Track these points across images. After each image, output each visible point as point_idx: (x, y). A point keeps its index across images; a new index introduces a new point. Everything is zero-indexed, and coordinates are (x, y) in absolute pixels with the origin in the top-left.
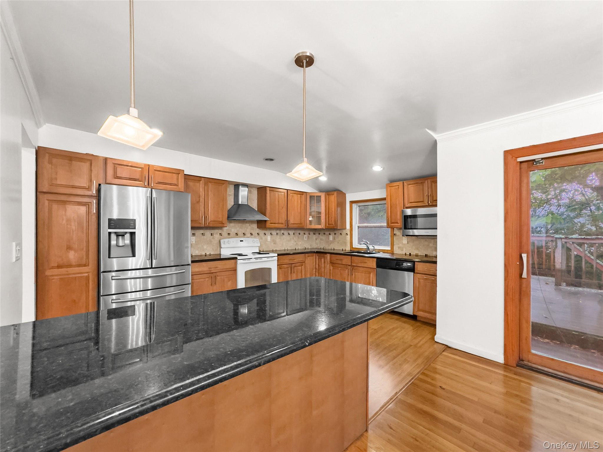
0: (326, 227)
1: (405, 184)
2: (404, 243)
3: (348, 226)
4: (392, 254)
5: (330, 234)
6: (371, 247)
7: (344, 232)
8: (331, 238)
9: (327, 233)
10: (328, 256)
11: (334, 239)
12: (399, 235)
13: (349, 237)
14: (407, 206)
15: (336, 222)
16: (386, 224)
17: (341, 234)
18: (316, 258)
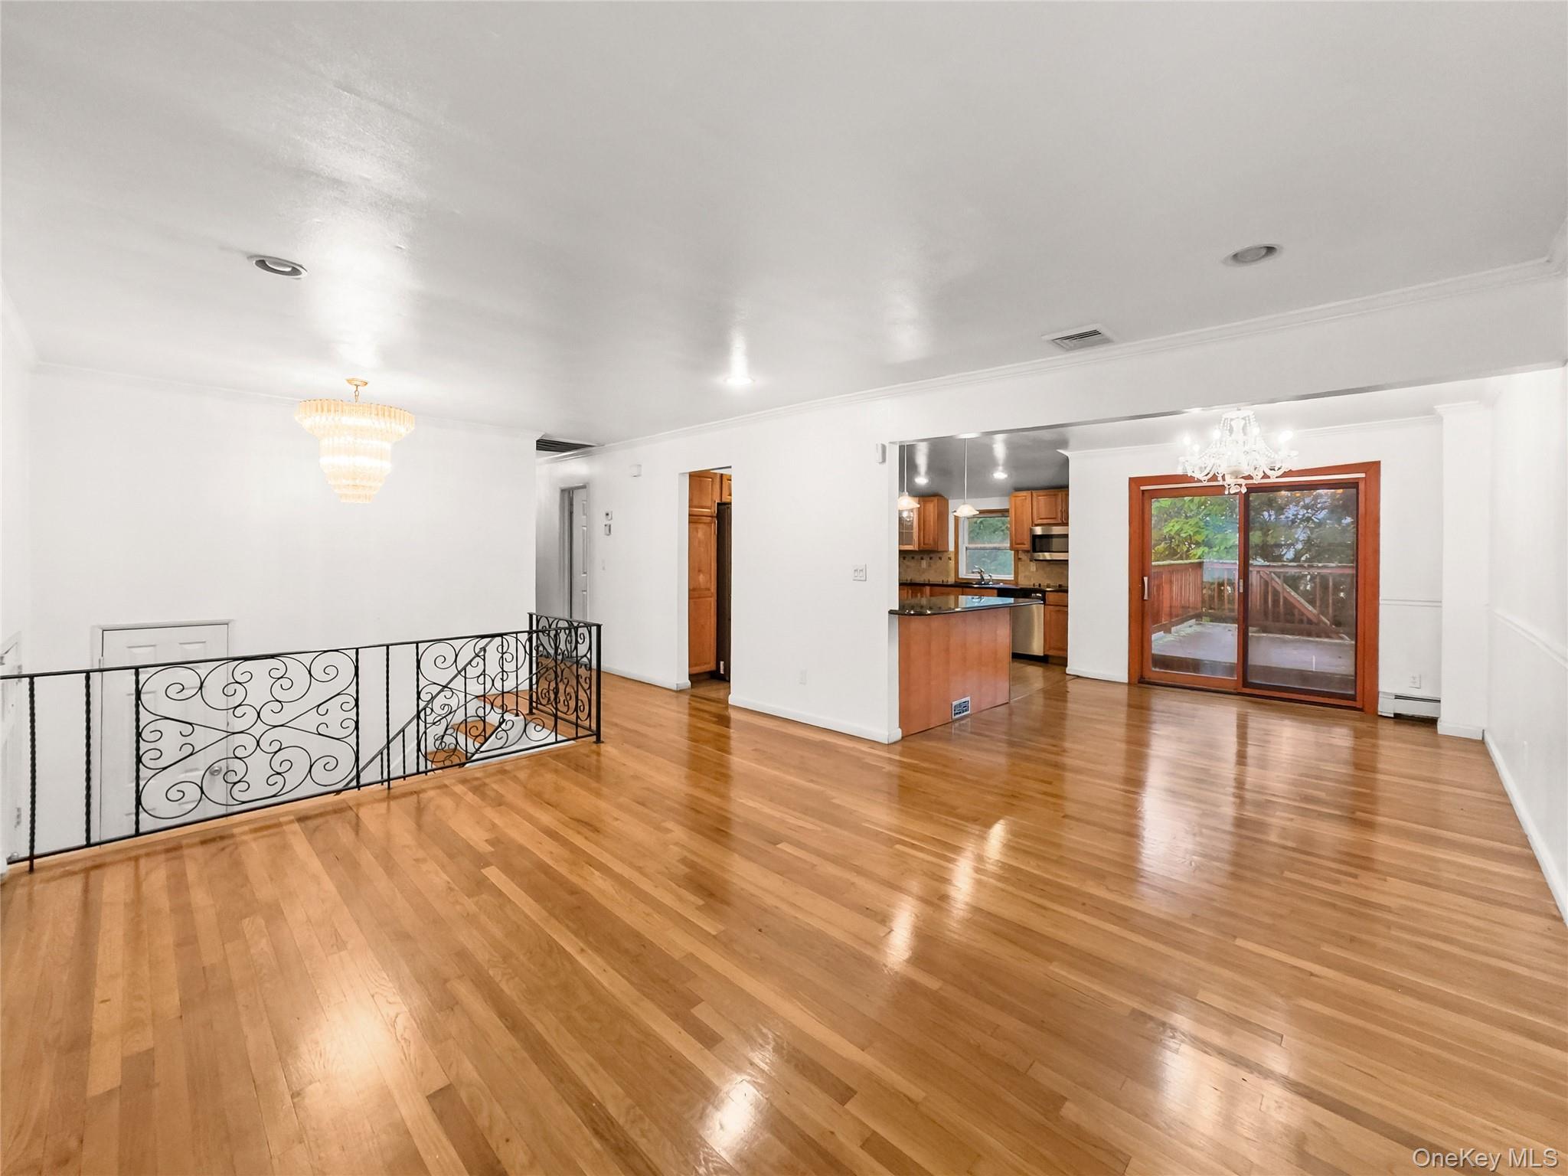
0: (921, 549)
1: (1034, 495)
2: (1032, 570)
3: (952, 548)
4: (1017, 584)
5: (922, 559)
6: (986, 577)
7: (945, 557)
8: (924, 564)
9: (918, 557)
10: (928, 589)
11: (929, 566)
12: (1024, 561)
13: (952, 563)
14: (1036, 523)
15: (936, 542)
16: (1009, 545)
17: (940, 558)
18: (908, 592)
